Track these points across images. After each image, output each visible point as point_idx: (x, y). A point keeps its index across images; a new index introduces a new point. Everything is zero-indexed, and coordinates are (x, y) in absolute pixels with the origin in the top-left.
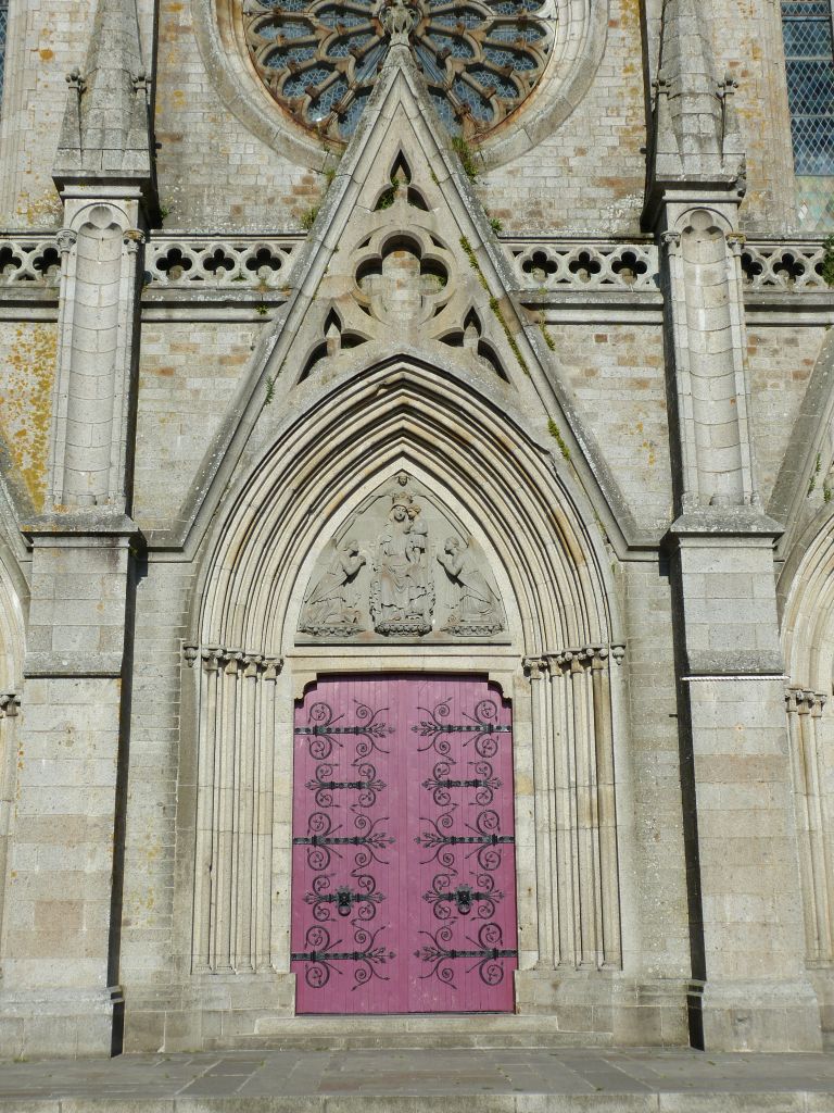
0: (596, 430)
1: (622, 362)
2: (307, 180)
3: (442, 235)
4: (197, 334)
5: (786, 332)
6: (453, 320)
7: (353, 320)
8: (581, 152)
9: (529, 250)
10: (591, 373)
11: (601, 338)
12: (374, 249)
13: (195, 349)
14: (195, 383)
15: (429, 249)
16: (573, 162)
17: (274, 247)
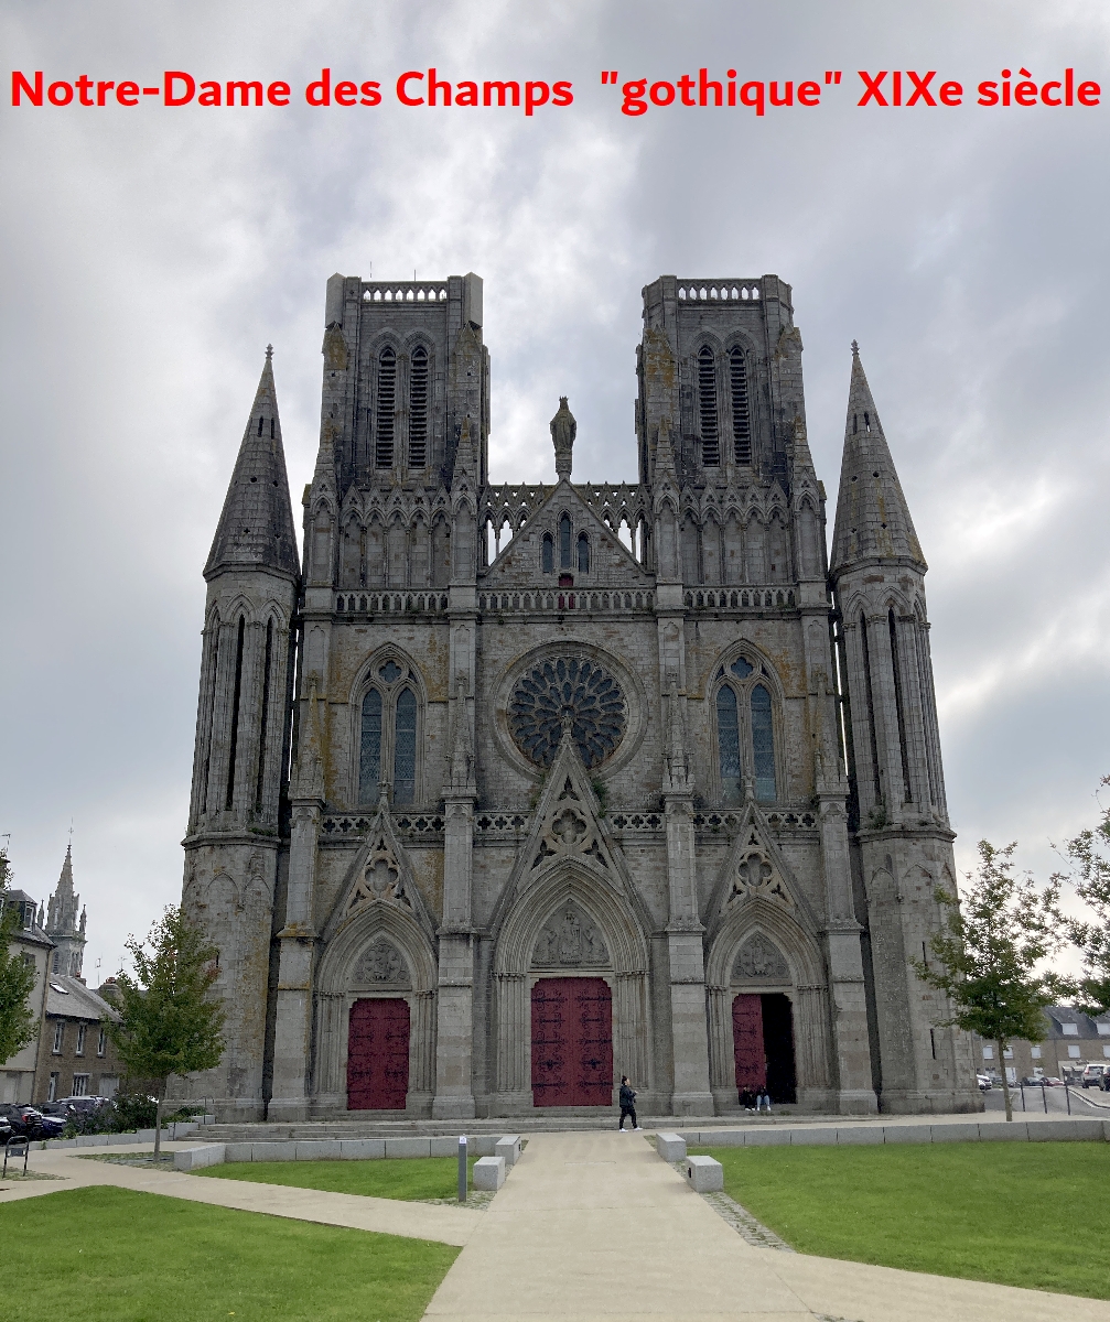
0: (640, 888)
1: (651, 860)
2: (533, 786)
3: (583, 810)
4: (494, 852)
5: (712, 848)
6: (588, 844)
7: (551, 845)
8: (637, 773)
9: (617, 815)
10: (639, 864)
11: (643, 851)
12: (558, 817)
13: (493, 857)
14: (493, 871)
15: (580, 817)
16: (634, 777)
17: (521, 817)
